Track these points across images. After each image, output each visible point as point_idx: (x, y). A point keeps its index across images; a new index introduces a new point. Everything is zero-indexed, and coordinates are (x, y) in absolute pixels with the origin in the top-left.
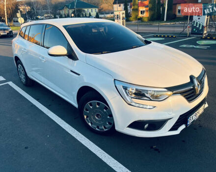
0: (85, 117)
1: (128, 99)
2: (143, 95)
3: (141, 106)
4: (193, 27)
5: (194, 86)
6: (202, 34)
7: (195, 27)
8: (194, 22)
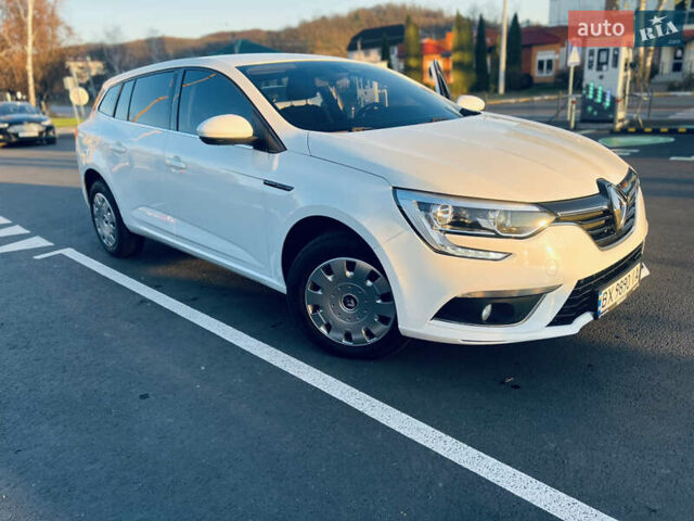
0: (310, 309)
1: (435, 236)
2: (476, 226)
3: (472, 253)
4: (585, 103)
5: (611, 205)
6: (612, 121)
7: (591, 102)
8: (588, 87)
